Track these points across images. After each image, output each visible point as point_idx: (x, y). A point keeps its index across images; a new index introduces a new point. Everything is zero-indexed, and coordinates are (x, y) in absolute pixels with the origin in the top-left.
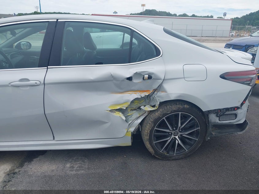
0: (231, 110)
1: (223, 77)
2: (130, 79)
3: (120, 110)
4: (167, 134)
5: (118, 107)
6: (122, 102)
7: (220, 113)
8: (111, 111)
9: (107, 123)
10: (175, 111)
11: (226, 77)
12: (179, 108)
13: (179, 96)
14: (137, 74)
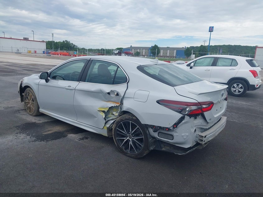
0: (164, 129)
1: (158, 102)
2: (109, 93)
3: (104, 112)
4: (125, 135)
5: (103, 110)
6: (105, 107)
7: (156, 129)
8: (99, 111)
9: (96, 117)
10: (127, 119)
11: (160, 103)
12: (130, 118)
13: (128, 109)
14: (112, 91)
